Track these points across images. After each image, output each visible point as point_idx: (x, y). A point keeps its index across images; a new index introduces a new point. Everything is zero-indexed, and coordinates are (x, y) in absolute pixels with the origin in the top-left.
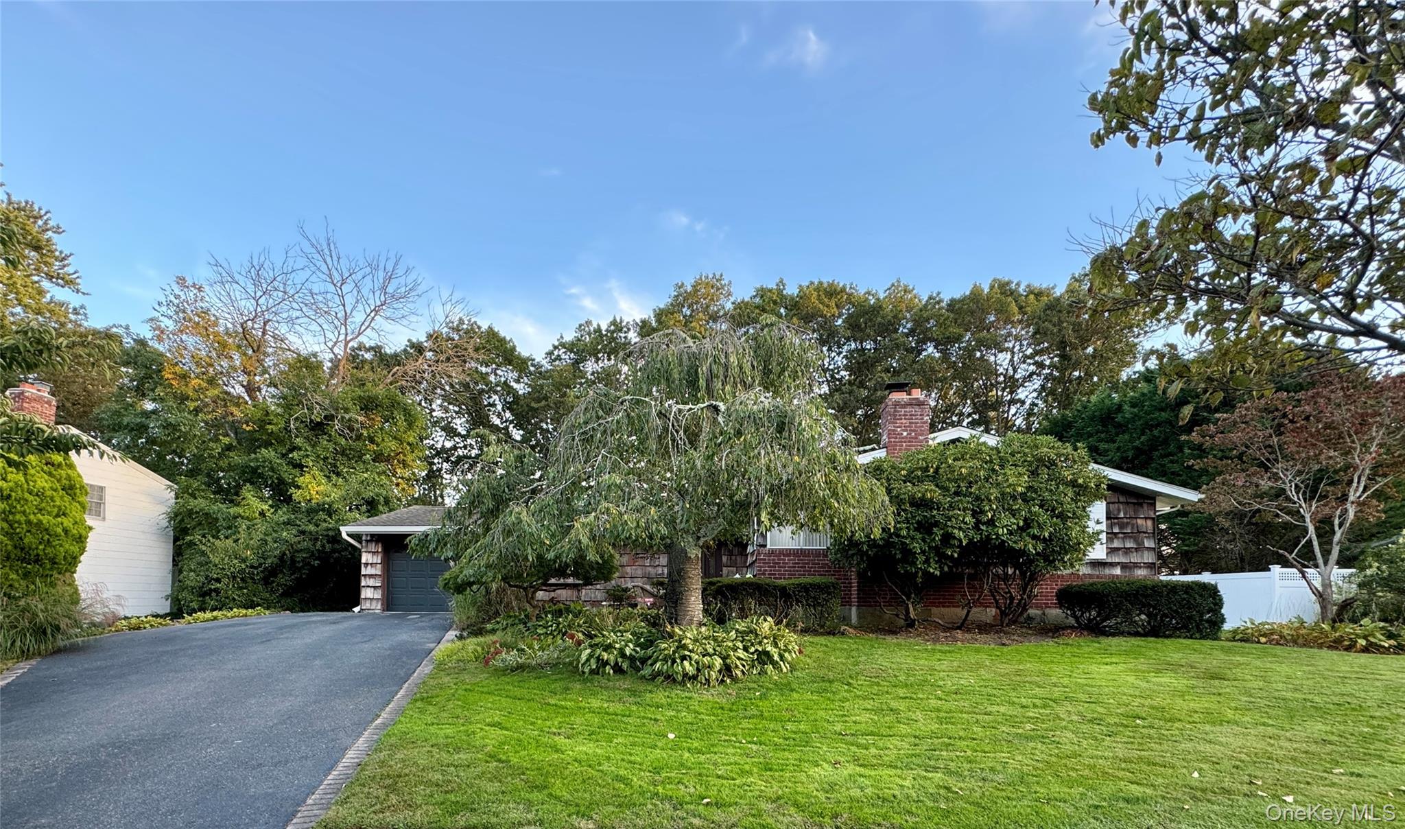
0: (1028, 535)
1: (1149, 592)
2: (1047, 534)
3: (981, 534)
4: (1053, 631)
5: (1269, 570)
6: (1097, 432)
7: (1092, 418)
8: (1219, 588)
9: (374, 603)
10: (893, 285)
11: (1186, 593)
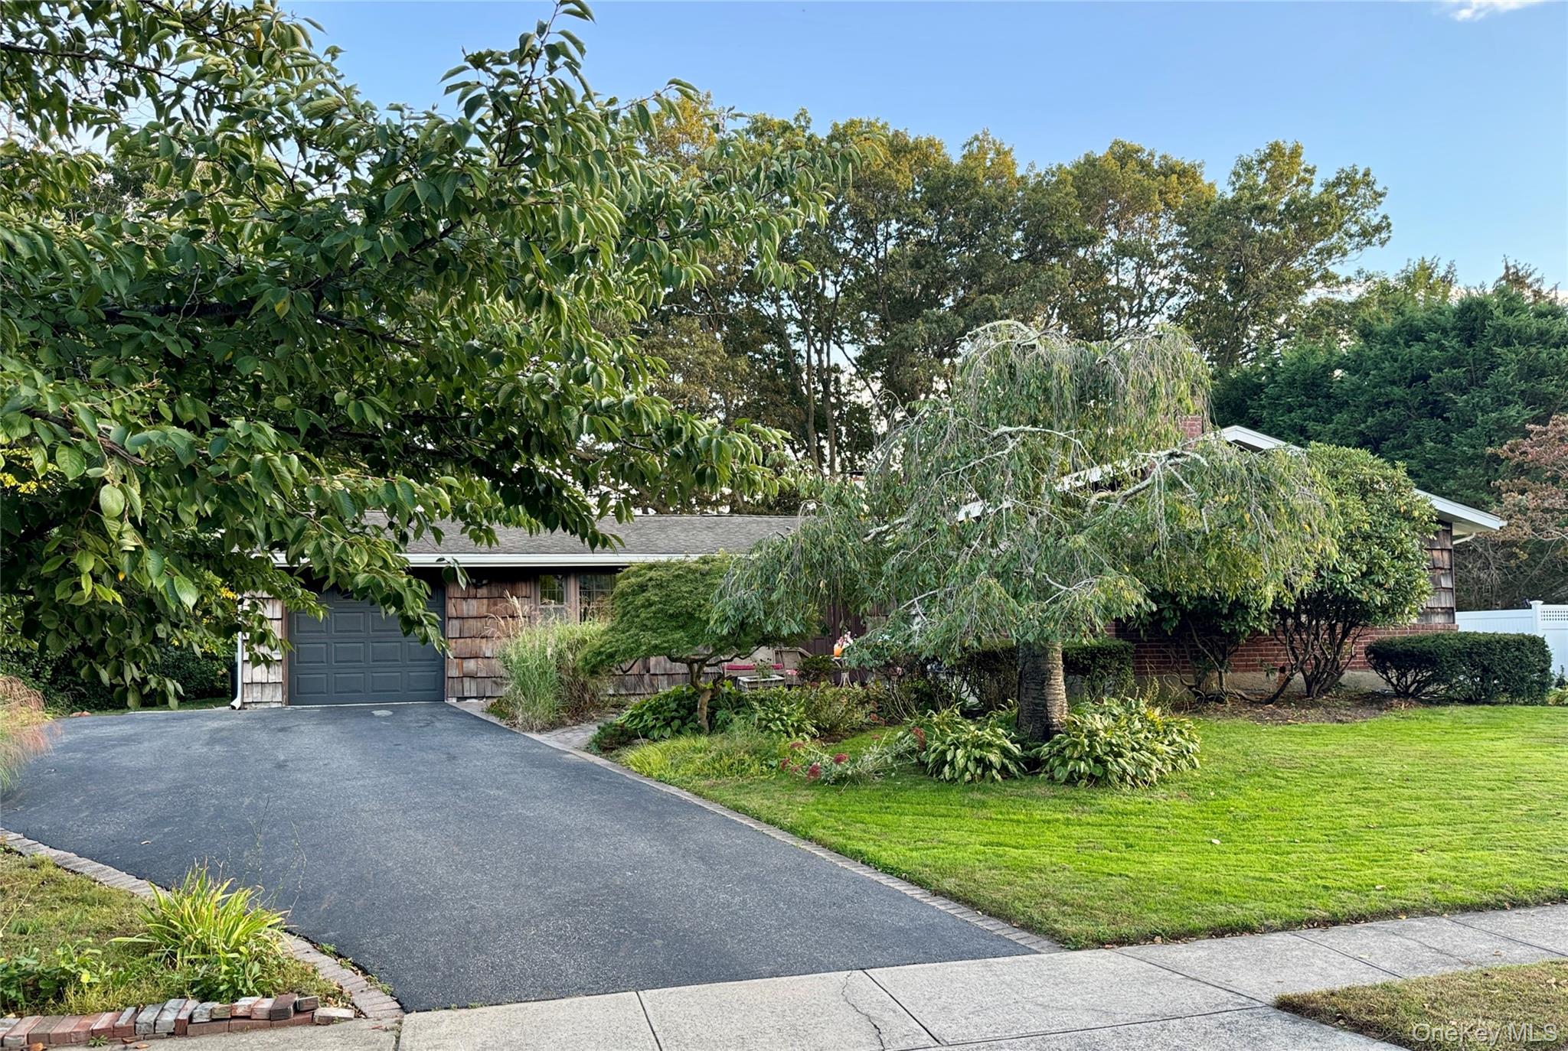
0: (1372, 582)
1: (1483, 649)
2: (1392, 582)
3: (1323, 582)
4: (1373, 701)
5: (1530, 607)
6: (1301, 406)
7: (1291, 383)
8: (1547, 641)
9: (268, 691)
10: (976, 138)
11: (1518, 649)
